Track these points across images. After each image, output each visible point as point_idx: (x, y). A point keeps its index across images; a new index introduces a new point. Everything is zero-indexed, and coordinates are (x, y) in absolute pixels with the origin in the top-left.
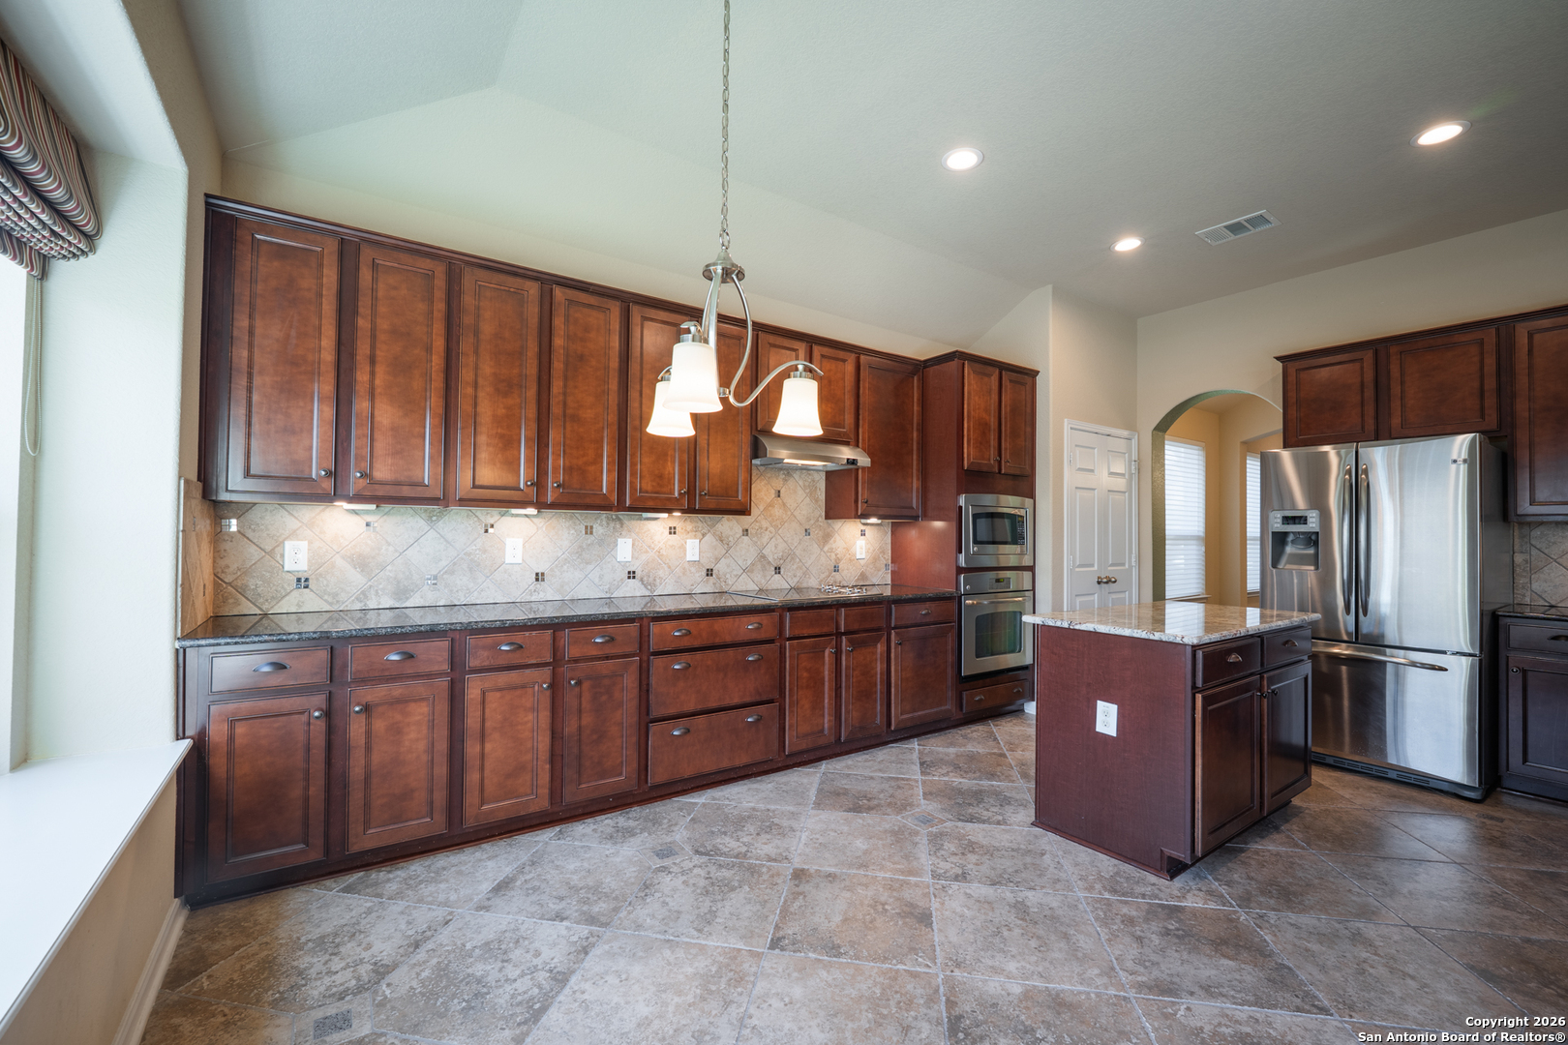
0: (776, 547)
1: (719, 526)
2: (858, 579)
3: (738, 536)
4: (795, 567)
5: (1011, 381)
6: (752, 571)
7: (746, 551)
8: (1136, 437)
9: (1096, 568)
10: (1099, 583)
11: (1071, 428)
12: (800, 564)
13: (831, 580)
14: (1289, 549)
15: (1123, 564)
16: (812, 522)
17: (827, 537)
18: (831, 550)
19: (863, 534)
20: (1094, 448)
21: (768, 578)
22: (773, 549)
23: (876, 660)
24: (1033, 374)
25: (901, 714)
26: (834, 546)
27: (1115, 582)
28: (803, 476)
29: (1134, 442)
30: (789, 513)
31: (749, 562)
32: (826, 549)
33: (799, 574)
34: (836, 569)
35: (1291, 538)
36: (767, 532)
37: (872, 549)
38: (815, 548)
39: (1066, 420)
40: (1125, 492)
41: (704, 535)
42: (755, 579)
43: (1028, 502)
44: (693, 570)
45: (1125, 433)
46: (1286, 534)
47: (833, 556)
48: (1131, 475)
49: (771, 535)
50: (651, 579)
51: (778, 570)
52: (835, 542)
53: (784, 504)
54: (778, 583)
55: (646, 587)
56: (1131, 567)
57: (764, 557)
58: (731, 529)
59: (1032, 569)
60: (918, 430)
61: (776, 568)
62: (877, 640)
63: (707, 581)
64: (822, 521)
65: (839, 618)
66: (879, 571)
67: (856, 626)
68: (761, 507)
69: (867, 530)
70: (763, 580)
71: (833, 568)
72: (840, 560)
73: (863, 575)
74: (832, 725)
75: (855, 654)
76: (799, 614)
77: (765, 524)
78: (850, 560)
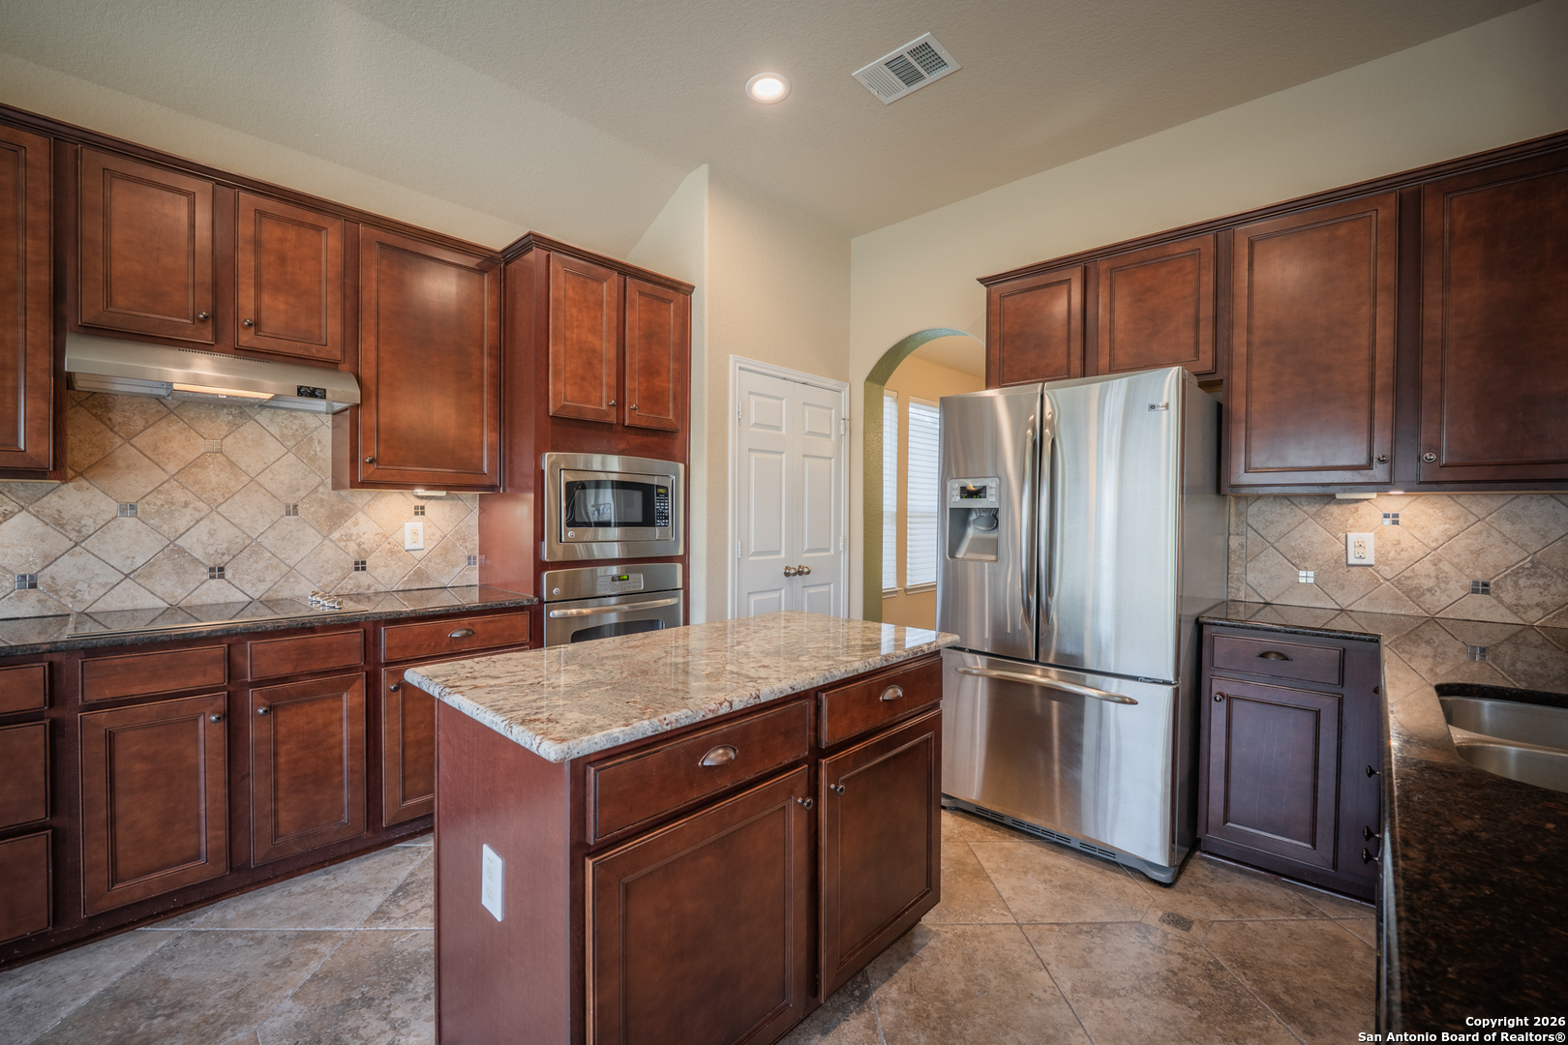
0: (211, 534)
2: (409, 580)
3: (108, 516)
4: (260, 566)
5: (642, 294)
6: (149, 576)
7: (131, 542)
8: (847, 389)
9: (783, 555)
10: (787, 575)
11: (740, 368)
12: (275, 561)
13: (348, 586)
14: (971, 532)
15: (828, 550)
16: (302, 493)
17: (337, 518)
18: (349, 538)
19: (420, 511)
20: (782, 399)
21: (192, 586)
22: (205, 538)
23: (341, 720)
24: (688, 290)
26: (354, 531)
27: (808, 573)
28: (279, 419)
29: (845, 395)
30: (246, 479)
31: (140, 561)
32: (335, 535)
33: (271, 577)
34: (360, 566)
35: (973, 517)
36: (189, 510)
37: (438, 534)
38: (311, 537)
39: (731, 356)
40: (831, 458)
42: (158, 589)
43: (677, 467)
45: (831, 383)
46: (968, 511)
47: (352, 547)
48: (839, 437)
49: (197, 516)
51: (218, 572)
52: (356, 524)
53: (232, 464)
54: (215, 592)
56: (838, 553)
57: (181, 551)
59: (684, 560)
60: (490, 355)
61: (212, 570)
62: (346, 686)
64: (326, 492)
65: (238, 658)
66: (453, 566)
67: (286, 669)
68: (172, 468)
69: (429, 506)
70: (180, 591)
71: (353, 566)
72: (368, 553)
73: (419, 574)
74: (222, 842)
75: (282, 716)
76: (117, 661)
77: (180, 496)
78: (392, 552)
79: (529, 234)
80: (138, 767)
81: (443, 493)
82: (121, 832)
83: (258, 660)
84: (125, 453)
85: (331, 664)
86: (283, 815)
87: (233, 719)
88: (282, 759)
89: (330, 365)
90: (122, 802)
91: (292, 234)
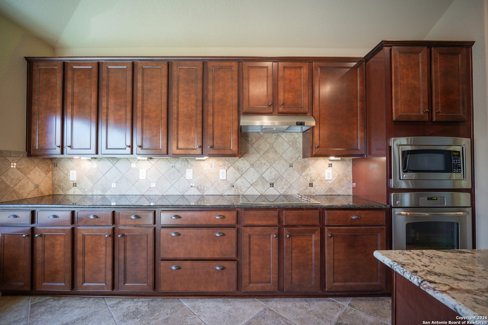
0: (270, 173)
1: (237, 163)
2: (327, 191)
3: (248, 168)
4: (283, 184)
6: (256, 185)
7: (252, 175)
12: (287, 182)
13: (307, 192)
16: (294, 160)
17: (304, 168)
18: (307, 175)
19: (330, 165)
21: (266, 189)
22: (269, 174)
23: (312, 244)
25: (334, 282)
26: (309, 173)
28: (287, 136)
30: (279, 156)
31: (254, 181)
32: (304, 174)
33: (286, 187)
34: (311, 185)
36: (265, 166)
37: (337, 174)
38: (296, 174)
41: (229, 167)
42: (258, 189)
43: (467, 141)
44: (223, 184)
47: (309, 178)
49: (267, 167)
50: (202, 188)
51: (272, 185)
52: (310, 170)
53: (276, 151)
54: (271, 191)
55: (199, 191)
57: (263, 178)
58: (244, 164)
59: (470, 190)
60: (360, 101)
61: (271, 184)
62: (314, 232)
63: (231, 189)
64: (301, 159)
65: (281, 216)
66: (342, 187)
67: (295, 223)
68: (261, 153)
69: (334, 164)
70: (263, 190)
71: (309, 185)
72: (314, 180)
73: (330, 189)
74: (276, 279)
75: (294, 239)
76: (251, 212)
77: (263, 161)
78: (321, 181)
79: (383, 41)
80: (256, 247)
81: (339, 158)
82: (251, 267)
83: (288, 218)
84: (251, 149)
85: (309, 223)
86: (294, 275)
87: (280, 236)
88: (294, 255)
89: (304, 114)
90: (252, 258)
91: (293, 72)
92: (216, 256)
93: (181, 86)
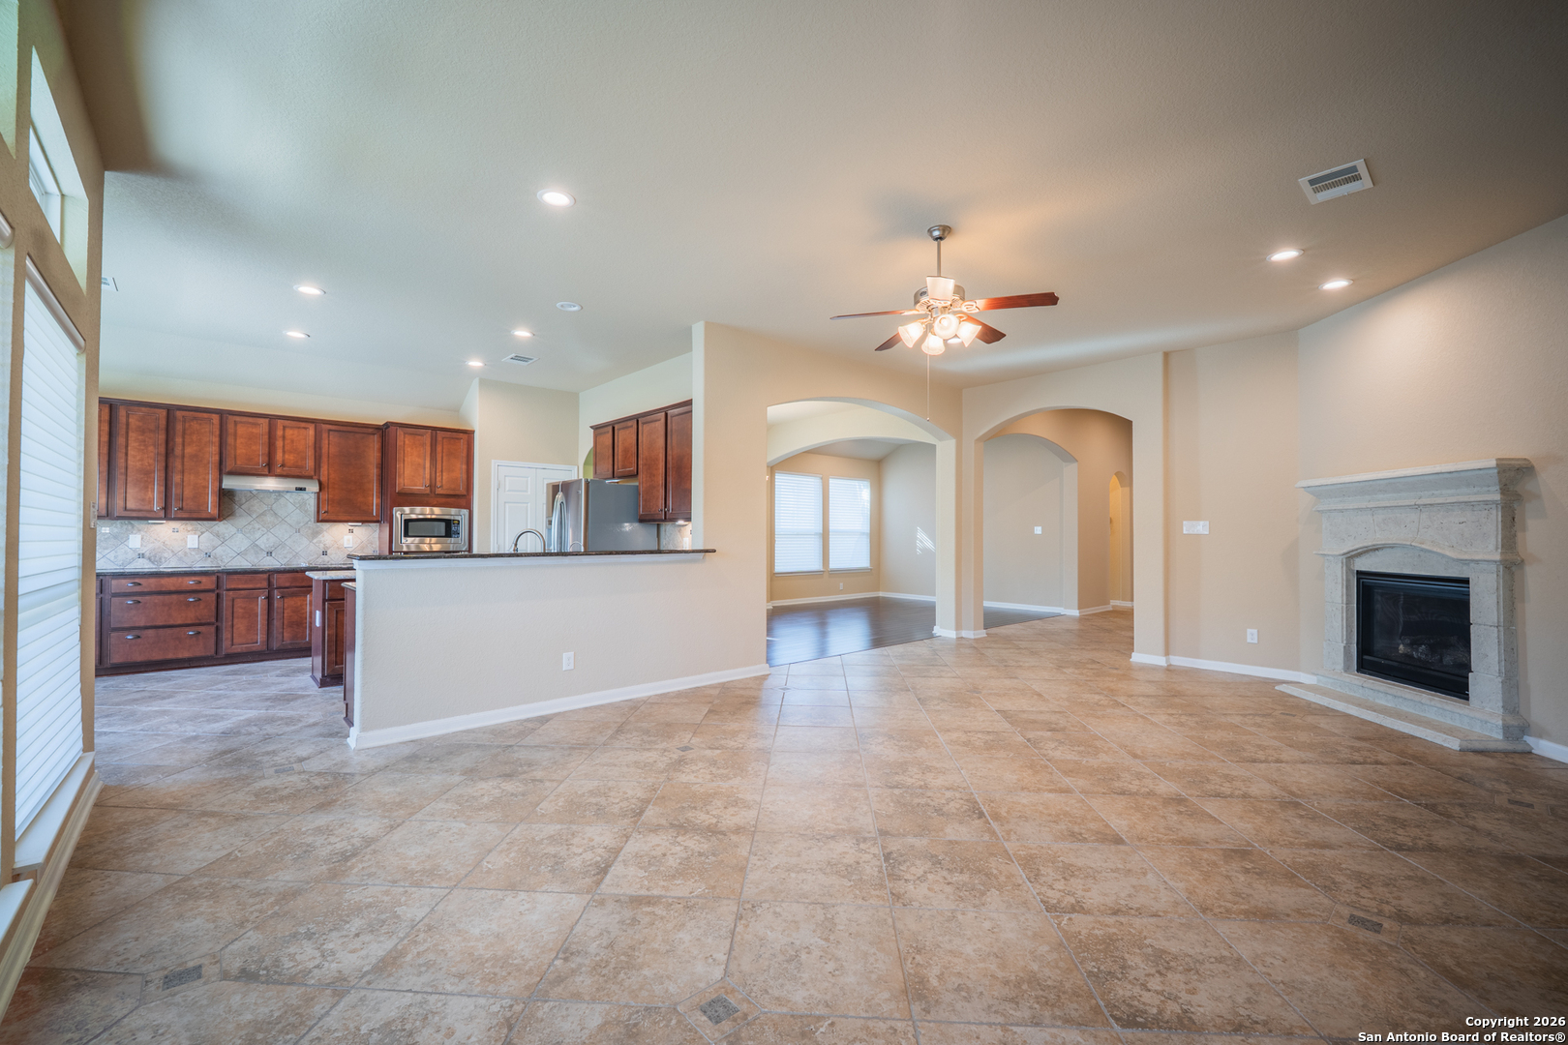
0: (268, 540)
1: (216, 527)
2: (346, 560)
3: (233, 533)
4: (285, 552)
5: (446, 435)
6: (246, 554)
7: (240, 542)
8: (576, 469)
11: (497, 466)
12: (291, 551)
13: (319, 561)
16: (303, 525)
17: (316, 534)
18: (320, 542)
19: (351, 531)
20: (527, 478)
21: (260, 559)
22: (265, 541)
24: (469, 433)
26: (322, 539)
28: (290, 499)
29: (574, 472)
30: (280, 519)
31: (243, 549)
32: (315, 541)
33: (289, 556)
34: (325, 553)
36: (260, 531)
37: (359, 541)
38: (305, 541)
39: (493, 460)
41: (202, 533)
42: (249, 559)
43: (465, 512)
44: (193, 553)
45: (563, 467)
47: (322, 546)
49: (263, 533)
50: (157, 559)
51: (270, 553)
52: (323, 537)
53: (276, 514)
54: (270, 561)
55: (153, 563)
57: (257, 545)
58: (227, 529)
60: (378, 468)
61: (268, 553)
63: (206, 560)
64: (312, 524)
65: (272, 580)
67: (287, 585)
68: (254, 516)
69: (355, 529)
70: (256, 560)
71: (321, 553)
72: (328, 548)
74: (265, 639)
75: (286, 600)
76: (235, 577)
77: (257, 526)
78: (338, 548)
79: (390, 421)
80: (240, 610)
81: (362, 524)
82: (235, 630)
83: (276, 580)
84: (239, 511)
85: (303, 584)
86: (285, 634)
87: (269, 599)
88: (285, 615)
89: (310, 478)
90: (235, 621)
91: (296, 432)
92: (189, 622)
93: (132, 435)
